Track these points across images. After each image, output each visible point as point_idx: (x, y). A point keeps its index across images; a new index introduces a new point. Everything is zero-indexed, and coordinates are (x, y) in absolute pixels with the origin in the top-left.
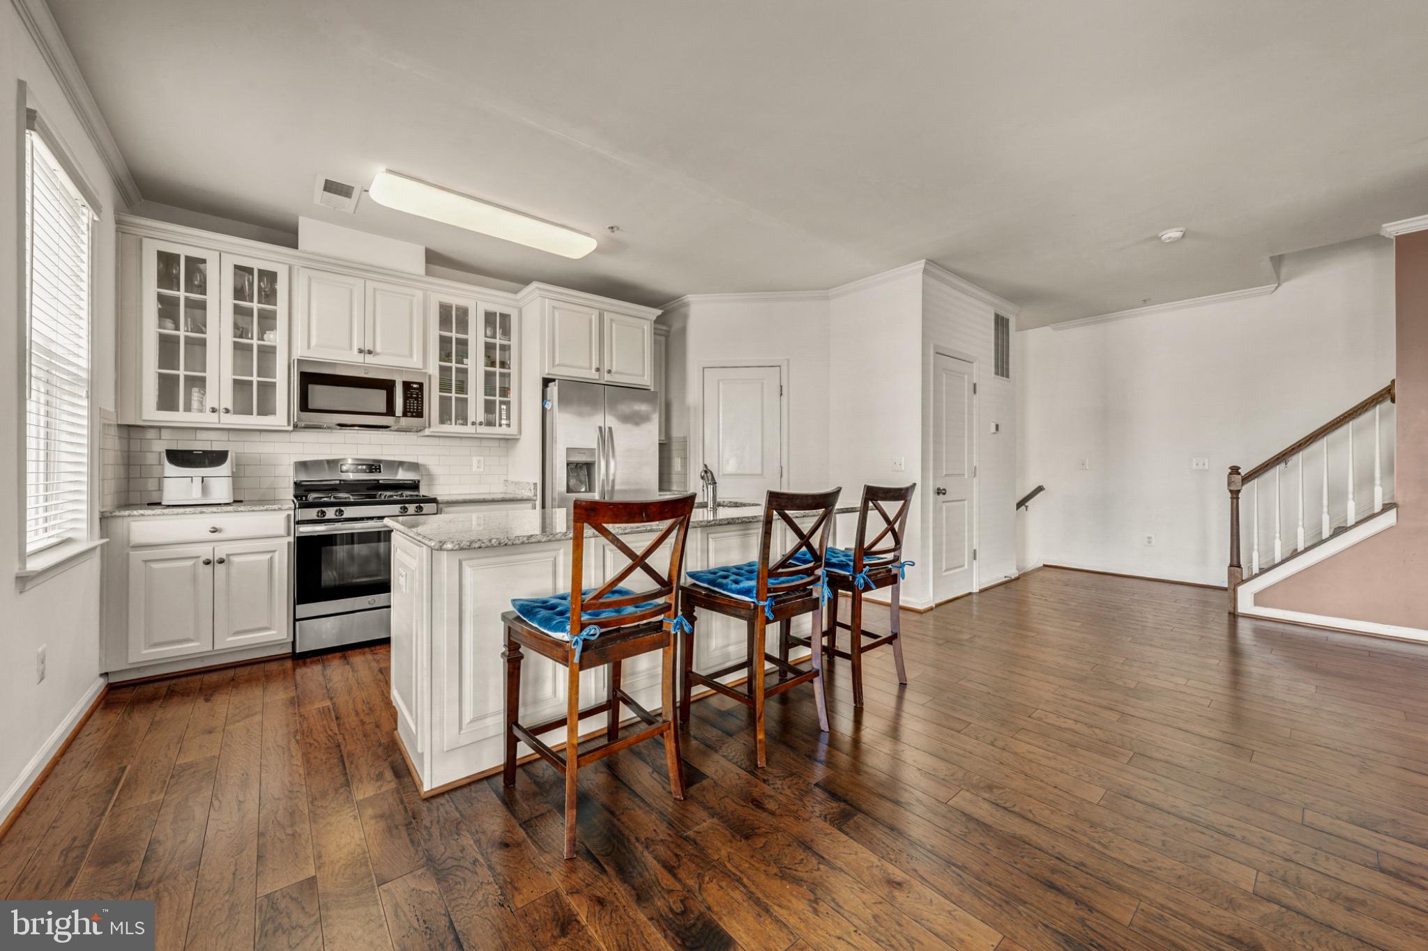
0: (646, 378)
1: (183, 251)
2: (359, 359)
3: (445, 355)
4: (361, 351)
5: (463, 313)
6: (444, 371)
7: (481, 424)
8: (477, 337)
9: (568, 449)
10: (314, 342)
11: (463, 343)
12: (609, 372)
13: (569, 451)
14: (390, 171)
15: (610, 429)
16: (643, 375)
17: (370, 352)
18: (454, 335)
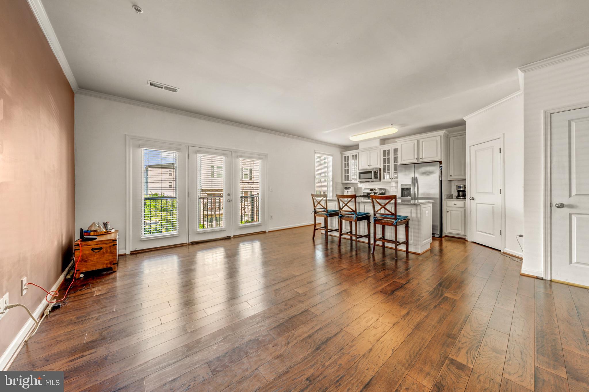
0: (438, 157)
1: (346, 155)
2: (368, 167)
3: (384, 162)
4: (369, 166)
5: (388, 151)
6: (385, 166)
7: (392, 178)
8: (392, 156)
9: (401, 184)
10: (362, 166)
11: (388, 159)
12: (421, 159)
13: (402, 185)
14: (352, 136)
15: (416, 178)
16: (437, 156)
17: (370, 166)
18: (386, 157)
